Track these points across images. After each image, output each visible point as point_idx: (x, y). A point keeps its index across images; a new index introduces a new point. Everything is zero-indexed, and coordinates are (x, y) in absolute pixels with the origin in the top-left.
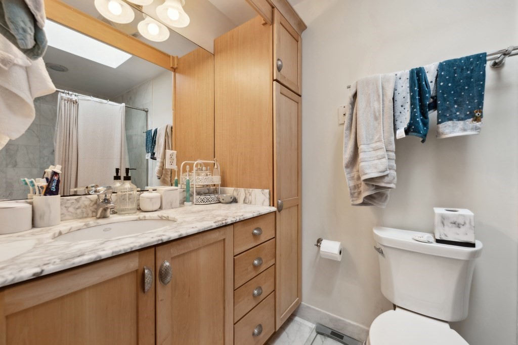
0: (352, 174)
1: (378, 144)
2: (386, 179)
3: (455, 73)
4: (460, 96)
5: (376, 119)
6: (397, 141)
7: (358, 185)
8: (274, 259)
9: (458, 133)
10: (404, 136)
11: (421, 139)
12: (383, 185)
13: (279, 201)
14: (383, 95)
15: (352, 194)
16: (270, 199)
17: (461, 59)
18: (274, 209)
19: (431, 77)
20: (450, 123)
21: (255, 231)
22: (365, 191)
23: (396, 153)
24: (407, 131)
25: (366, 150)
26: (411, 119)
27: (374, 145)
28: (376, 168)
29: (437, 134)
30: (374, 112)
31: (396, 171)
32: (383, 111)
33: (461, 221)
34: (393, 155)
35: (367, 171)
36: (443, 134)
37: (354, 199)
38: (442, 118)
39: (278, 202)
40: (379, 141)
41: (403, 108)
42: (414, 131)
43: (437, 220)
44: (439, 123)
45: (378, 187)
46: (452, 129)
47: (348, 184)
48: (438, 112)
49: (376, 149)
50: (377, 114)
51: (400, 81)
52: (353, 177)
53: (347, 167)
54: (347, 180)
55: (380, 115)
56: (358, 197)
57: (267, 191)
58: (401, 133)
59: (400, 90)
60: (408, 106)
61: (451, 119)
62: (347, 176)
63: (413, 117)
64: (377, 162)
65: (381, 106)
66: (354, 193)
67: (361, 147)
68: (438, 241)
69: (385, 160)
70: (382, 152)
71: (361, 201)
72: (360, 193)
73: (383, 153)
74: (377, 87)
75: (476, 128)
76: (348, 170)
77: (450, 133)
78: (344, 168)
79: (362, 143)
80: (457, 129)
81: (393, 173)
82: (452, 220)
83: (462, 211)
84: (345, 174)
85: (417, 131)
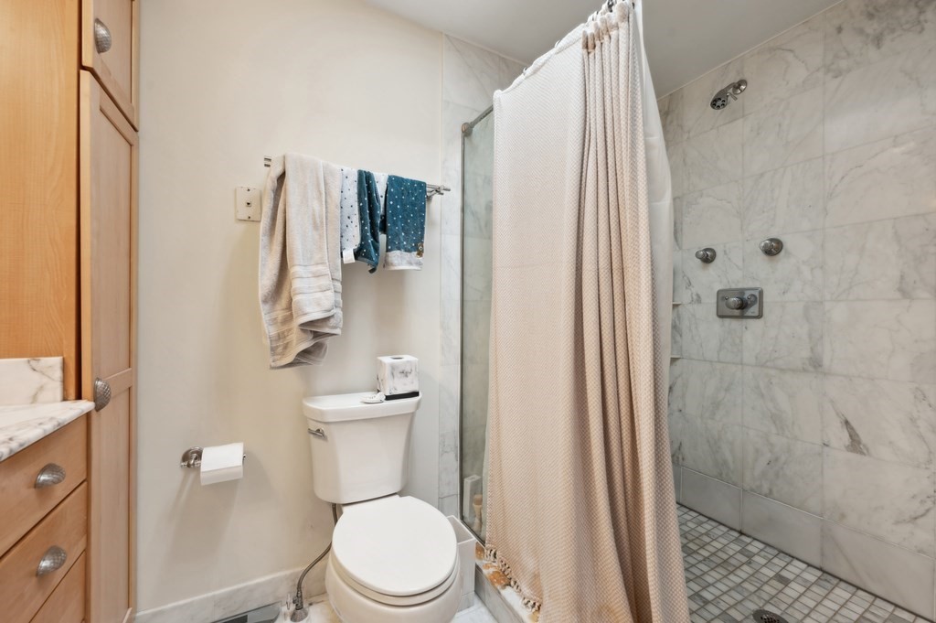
0: (274, 315)
1: (320, 267)
2: (332, 322)
3: (403, 195)
4: (406, 223)
5: (316, 227)
6: (345, 267)
7: (283, 333)
8: (84, 538)
9: (404, 267)
10: (354, 261)
11: (370, 268)
12: (327, 330)
13: (99, 383)
14: (326, 193)
15: (273, 349)
16: (64, 381)
17: (407, 180)
18: (86, 405)
19: (381, 189)
20: (398, 252)
21: (43, 478)
22: (300, 341)
23: (342, 283)
24: (357, 254)
25: (304, 276)
26: (362, 240)
27: (314, 269)
28: (319, 305)
29: (386, 264)
30: (314, 215)
31: (342, 310)
32: (327, 219)
33: (408, 369)
34: (339, 285)
35: (308, 309)
36: (392, 264)
37: (276, 357)
38: (391, 246)
39: (95, 387)
40: (321, 264)
41: (350, 221)
42: (365, 256)
43: (387, 372)
44: (388, 250)
45: (316, 335)
46: (400, 260)
47: (267, 331)
48: (387, 237)
49: (317, 276)
50: (318, 221)
51: (346, 180)
52: (275, 319)
53: (265, 301)
54: (266, 325)
55: (322, 223)
56: (283, 354)
57: (56, 361)
58: (349, 256)
59: (347, 194)
60: (356, 218)
61: (399, 249)
62: (265, 318)
63: (363, 238)
64: (319, 295)
65: (324, 209)
66: (277, 347)
67: (296, 269)
68: (388, 398)
69: (330, 294)
70: (326, 281)
71: (289, 359)
72: (286, 347)
73: (328, 282)
74: (318, 178)
75: (419, 264)
76: (267, 307)
77: (399, 265)
78: (260, 302)
79: (296, 262)
80: (405, 262)
81: (338, 312)
82: (401, 370)
83: (407, 358)
84: (263, 314)
85: (368, 256)
